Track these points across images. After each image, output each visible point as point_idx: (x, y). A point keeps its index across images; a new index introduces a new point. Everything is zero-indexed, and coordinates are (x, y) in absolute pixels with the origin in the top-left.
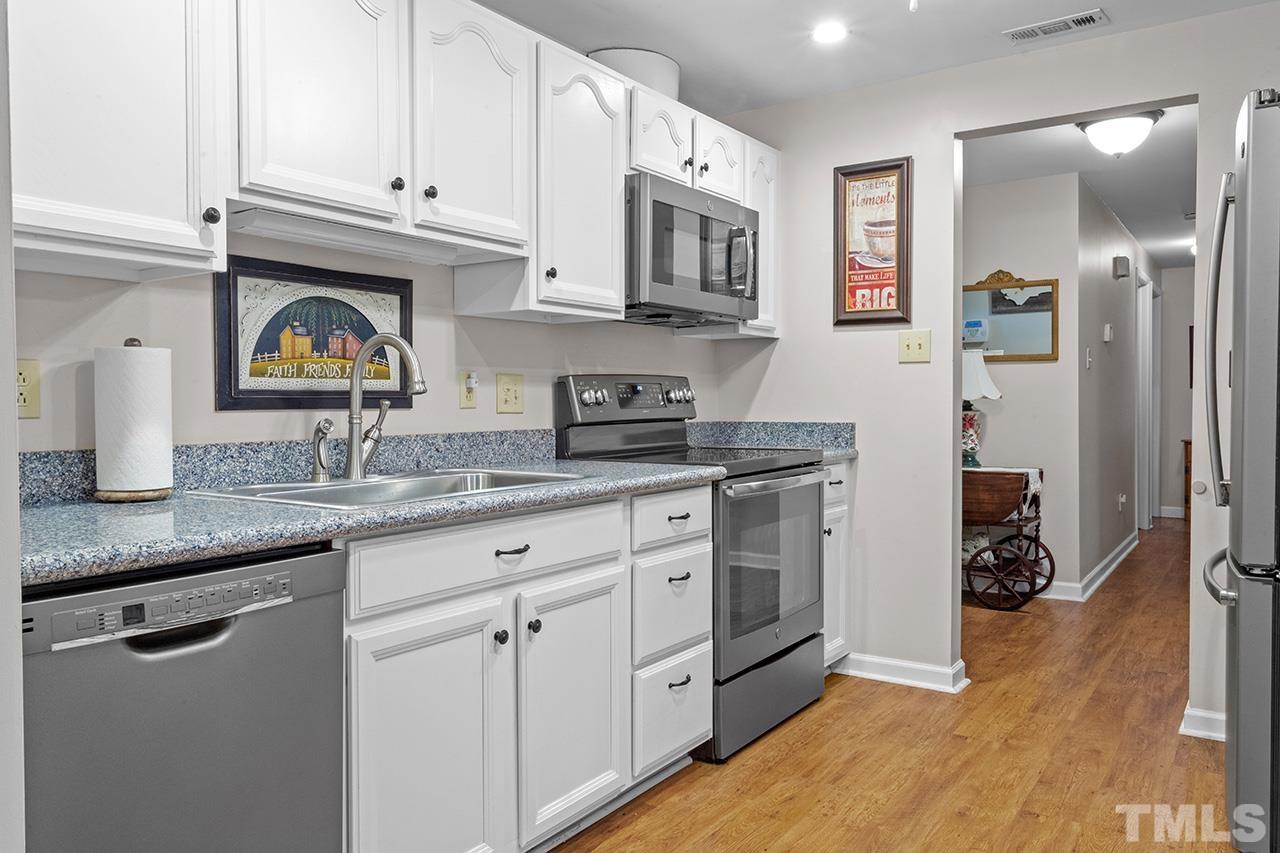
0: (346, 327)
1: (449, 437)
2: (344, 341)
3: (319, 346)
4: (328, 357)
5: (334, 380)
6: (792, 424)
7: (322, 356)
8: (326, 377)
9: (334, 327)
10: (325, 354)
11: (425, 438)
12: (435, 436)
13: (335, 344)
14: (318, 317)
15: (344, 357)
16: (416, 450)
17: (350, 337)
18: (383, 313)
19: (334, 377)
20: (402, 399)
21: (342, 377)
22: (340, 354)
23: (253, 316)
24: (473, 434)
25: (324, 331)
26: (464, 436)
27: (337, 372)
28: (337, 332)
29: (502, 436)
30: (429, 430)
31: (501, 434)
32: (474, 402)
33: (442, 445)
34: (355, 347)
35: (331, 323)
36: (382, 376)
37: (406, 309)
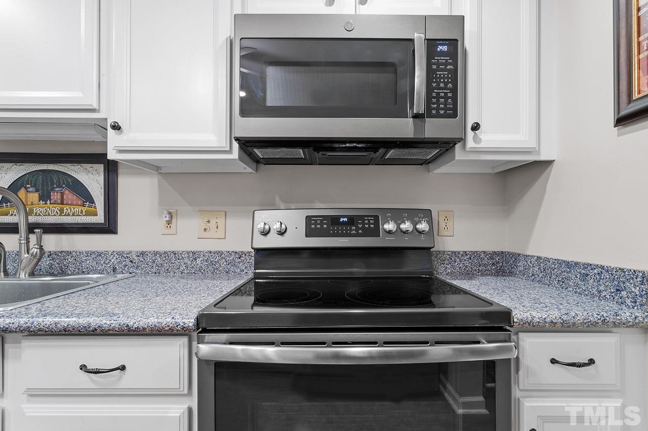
0: (64, 186)
1: (143, 253)
2: (62, 194)
3: (44, 198)
4: (51, 204)
5: (55, 217)
6: (564, 262)
7: (46, 203)
8: (49, 215)
9: (55, 186)
10: (48, 202)
11: (120, 254)
12: (130, 252)
13: (56, 196)
14: (43, 181)
15: (62, 203)
16: (113, 261)
17: (67, 192)
18: (90, 175)
19: (55, 215)
20: (109, 227)
21: (60, 215)
22: (59, 201)
25: (47, 189)
26: (156, 253)
27: (57, 212)
28: (57, 189)
29: (195, 255)
30: (126, 249)
31: (194, 253)
32: (172, 231)
33: (136, 258)
34: (71, 197)
35: (51, 184)
36: (92, 214)
37: (111, 172)
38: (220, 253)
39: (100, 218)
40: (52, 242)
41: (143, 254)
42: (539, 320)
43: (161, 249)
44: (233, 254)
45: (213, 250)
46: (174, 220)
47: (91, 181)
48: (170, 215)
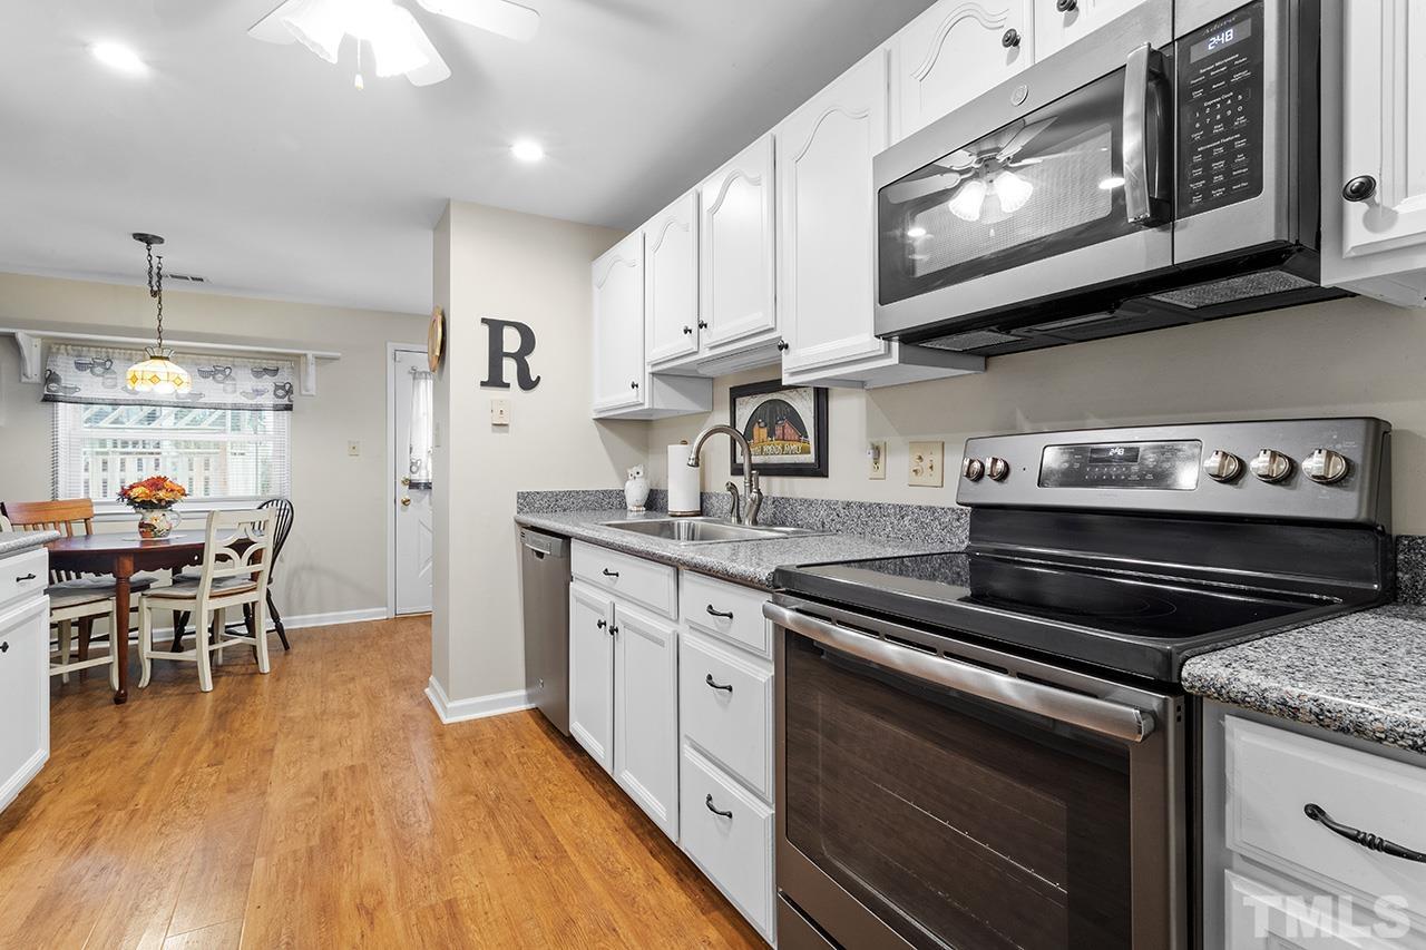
0: (785, 417)
2: (784, 428)
3: (771, 434)
4: (775, 440)
5: (778, 457)
7: (772, 440)
8: (774, 454)
9: (778, 419)
10: (774, 438)
11: (828, 503)
12: (838, 503)
13: (779, 432)
14: (769, 414)
15: (783, 439)
16: (822, 512)
17: (786, 424)
18: (805, 402)
19: (778, 454)
20: (819, 469)
21: (782, 453)
22: (781, 436)
23: (742, 420)
24: (870, 505)
25: (773, 423)
26: (861, 505)
27: (780, 450)
28: (780, 422)
29: (902, 511)
30: (833, 497)
31: (901, 508)
32: (880, 473)
33: (842, 511)
34: (790, 431)
35: (777, 417)
36: (806, 451)
37: (821, 395)
38: (932, 510)
39: (810, 458)
40: (775, 487)
41: (848, 505)
42: (1245, 689)
43: (867, 499)
44: (949, 512)
45: (923, 504)
46: (882, 457)
47: (805, 408)
48: (877, 450)
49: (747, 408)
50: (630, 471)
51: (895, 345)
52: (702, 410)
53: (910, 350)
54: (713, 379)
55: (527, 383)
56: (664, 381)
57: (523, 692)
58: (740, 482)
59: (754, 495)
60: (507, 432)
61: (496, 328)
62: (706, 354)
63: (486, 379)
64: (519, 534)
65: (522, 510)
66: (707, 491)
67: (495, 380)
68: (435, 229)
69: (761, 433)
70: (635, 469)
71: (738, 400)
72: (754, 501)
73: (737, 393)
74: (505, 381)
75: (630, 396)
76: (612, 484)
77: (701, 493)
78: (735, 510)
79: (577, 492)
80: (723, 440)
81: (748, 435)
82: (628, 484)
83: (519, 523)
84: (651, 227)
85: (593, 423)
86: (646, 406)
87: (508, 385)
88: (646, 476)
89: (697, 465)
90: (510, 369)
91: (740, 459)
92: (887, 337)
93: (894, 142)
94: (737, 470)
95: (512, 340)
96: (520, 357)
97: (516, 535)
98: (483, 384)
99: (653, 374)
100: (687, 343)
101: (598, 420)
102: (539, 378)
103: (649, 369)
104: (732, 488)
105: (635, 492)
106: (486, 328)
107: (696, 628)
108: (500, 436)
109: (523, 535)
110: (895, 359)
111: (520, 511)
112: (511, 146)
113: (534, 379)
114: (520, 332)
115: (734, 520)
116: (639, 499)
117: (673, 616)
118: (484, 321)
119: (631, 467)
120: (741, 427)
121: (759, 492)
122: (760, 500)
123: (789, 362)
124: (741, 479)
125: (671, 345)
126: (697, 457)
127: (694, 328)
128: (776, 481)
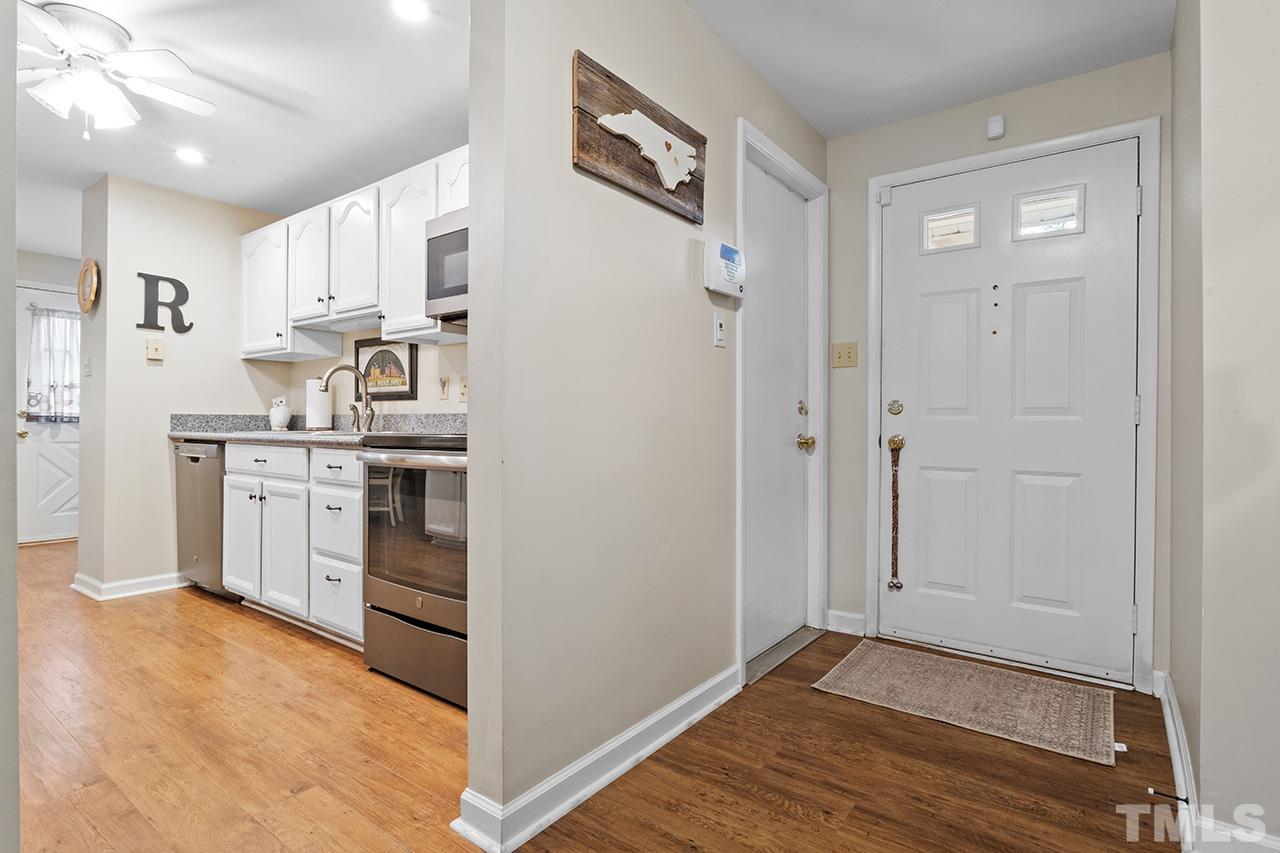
2: (390, 369)
3: (382, 373)
4: (385, 377)
8: (384, 386)
9: (386, 363)
11: (416, 416)
12: (421, 415)
13: (387, 371)
14: (382, 359)
15: (391, 376)
17: (393, 367)
19: (387, 386)
20: (412, 395)
21: (390, 386)
22: (389, 374)
23: (363, 363)
24: (439, 415)
25: (384, 365)
26: (435, 416)
27: (388, 383)
28: (387, 366)
29: (455, 417)
32: (445, 396)
33: (424, 420)
34: (394, 370)
35: (385, 361)
36: (404, 384)
37: (413, 348)
39: (406, 388)
40: (385, 408)
41: (428, 416)
43: (438, 412)
46: (446, 387)
47: (404, 356)
48: (443, 384)
49: (366, 355)
50: (274, 401)
51: (439, 322)
52: (332, 355)
53: (446, 324)
54: (342, 334)
55: (180, 327)
56: (303, 333)
57: (175, 575)
58: (359, 405)
59: (368, 412)
60: (161, 365)
61: (151, 282)
62: (335, 317)
63: (142, 322)
64: (173, 447)
65: (175, 428)
66: (338, 413)
67: (150, 323)
68: (84, 191)
69: (375, 372)
70: (279, 399)
71: (361, 350)
72: (368, 416)
73: (360, 344)
74: (160, 324)
75: (276, 342)
76: (259, 410)
77: (333, 416)
78: (356, 424)
79: (227, 416)
80: (350, 377)
81: (367, 374)
82: (272, 410)
83: (174, 439)
84: (295, 221)
85: (241, 362)
86: (289, 350)
87: (163, 329)
88: (288, 404)
89: (326, 390)
90: (164, 316)
91: (362, 389)
92: (435, 317)
93: (440, 214)
94: (358, 398)
95: (166, 293)
96: (174, 307)
97: (169, 449)
98: (139, 326)
99: (295, 327)
100: (320, 308)
101: (246, 360)
102: (192, 324)
103: (291, 324)
104: (354, 408)
105: (279, 416)
106: (142, 281)
107: (321, 482)
108: (154, 369)
109: (177, 448)
110: (439, 329)
111: (173, 429)
112: (173, 151)
113: (187, 324)
114: (174, 286)
115: (355, 430)
116: (282, 421)
117: (306, 478)
118: (140, 275)
119: (275, 397)
120: (362, 369)
121: (372, 409)
122: (373, 415)
123: (386, 326)
124: (360, 403)
125: (308, 308)
126: (327, 385)
127: (326, 299)
128: (386, 404)
